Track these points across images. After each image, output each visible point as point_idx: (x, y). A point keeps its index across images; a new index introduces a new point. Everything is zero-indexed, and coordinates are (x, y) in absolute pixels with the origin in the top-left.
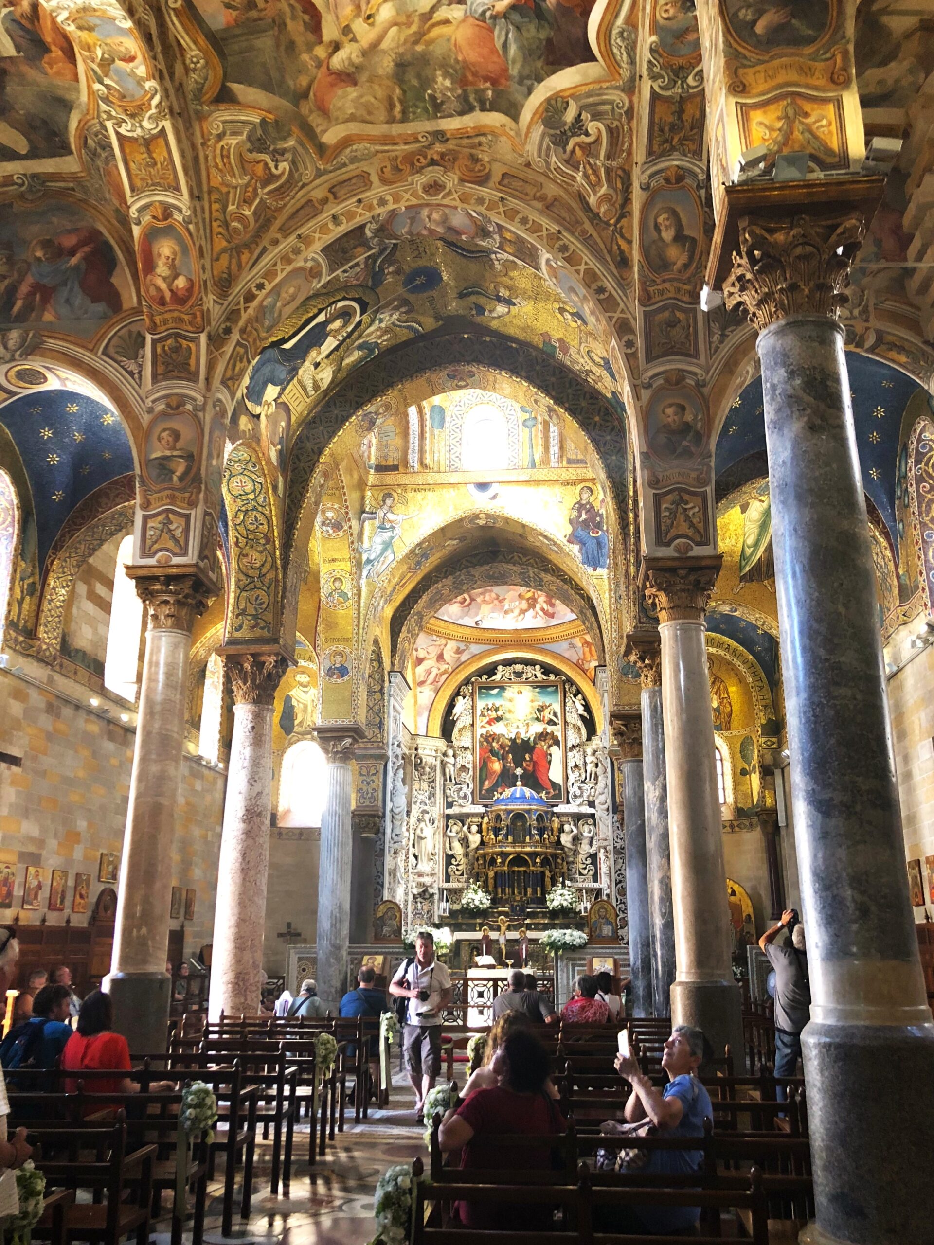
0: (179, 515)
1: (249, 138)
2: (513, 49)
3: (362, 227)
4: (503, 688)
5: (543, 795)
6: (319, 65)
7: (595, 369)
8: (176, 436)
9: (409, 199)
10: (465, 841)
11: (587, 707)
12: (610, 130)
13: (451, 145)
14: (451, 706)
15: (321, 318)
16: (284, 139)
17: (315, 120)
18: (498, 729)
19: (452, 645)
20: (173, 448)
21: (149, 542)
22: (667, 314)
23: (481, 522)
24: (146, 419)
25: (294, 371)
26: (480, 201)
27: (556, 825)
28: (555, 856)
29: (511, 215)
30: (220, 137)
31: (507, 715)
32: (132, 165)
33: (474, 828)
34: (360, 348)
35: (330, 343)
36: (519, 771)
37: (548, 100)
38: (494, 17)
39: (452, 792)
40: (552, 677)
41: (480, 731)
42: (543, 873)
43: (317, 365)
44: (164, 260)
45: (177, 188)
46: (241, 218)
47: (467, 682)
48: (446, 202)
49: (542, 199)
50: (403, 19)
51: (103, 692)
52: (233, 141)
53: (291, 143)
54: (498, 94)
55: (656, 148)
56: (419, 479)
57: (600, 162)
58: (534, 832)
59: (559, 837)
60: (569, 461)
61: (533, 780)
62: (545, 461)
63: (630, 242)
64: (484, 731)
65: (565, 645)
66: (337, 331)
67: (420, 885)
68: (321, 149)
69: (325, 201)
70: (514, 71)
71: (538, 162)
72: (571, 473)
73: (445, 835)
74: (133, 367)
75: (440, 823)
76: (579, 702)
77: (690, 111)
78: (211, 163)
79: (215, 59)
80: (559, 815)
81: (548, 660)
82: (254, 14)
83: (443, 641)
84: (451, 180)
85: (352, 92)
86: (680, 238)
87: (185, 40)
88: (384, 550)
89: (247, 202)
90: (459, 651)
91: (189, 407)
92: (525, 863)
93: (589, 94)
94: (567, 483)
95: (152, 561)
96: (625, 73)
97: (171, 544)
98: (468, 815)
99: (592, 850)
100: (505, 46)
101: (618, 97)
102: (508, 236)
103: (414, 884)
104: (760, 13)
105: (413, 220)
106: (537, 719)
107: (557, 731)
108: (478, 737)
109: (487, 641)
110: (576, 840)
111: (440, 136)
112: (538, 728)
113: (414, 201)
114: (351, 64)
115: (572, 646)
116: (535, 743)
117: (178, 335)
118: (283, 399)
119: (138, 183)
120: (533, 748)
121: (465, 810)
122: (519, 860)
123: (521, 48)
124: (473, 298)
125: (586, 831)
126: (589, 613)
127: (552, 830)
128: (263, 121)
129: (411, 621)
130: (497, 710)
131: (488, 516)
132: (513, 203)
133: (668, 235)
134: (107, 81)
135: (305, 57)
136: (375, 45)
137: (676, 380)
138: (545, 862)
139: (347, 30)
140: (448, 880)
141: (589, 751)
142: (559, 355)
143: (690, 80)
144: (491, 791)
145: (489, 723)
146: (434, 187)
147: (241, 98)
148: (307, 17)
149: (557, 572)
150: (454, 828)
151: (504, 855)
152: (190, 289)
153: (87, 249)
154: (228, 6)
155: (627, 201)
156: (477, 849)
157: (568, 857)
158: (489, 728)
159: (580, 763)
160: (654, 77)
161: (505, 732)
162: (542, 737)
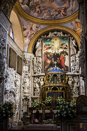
4: (51, 39)
5: (63, 69)
28: (67, 87)
31: (52, 47)
39: (35, 69)
40: (66, 35)
47: (40, 37)
59: (68, 82)
61: (60, 65)
64: (45, 52)
73: (33, 82)
75: (32, 78)
80: (68, 75)
92: (57, 89)
98: (40, 76)
103: (23, 96)
106: (61, 47)
107: (67, 51)
108: (44, 53)
109: (46, 24)
110: (73, 83)
112: (61, 50)
115: (72, 24)
116: (61, 55)
120: (60, 56)
121: (39, 74)
122: (55, 88)
127: (65, 80)
130: (49, 45)
138: (63, 89)
140: (34, 95)
144: (47, 69)
145: (47, 49)
151: (50, 87)
156: (43, 86)
157: (70, 88)
159: (74, 60)
161: (51, 52)
162: (63, 52)
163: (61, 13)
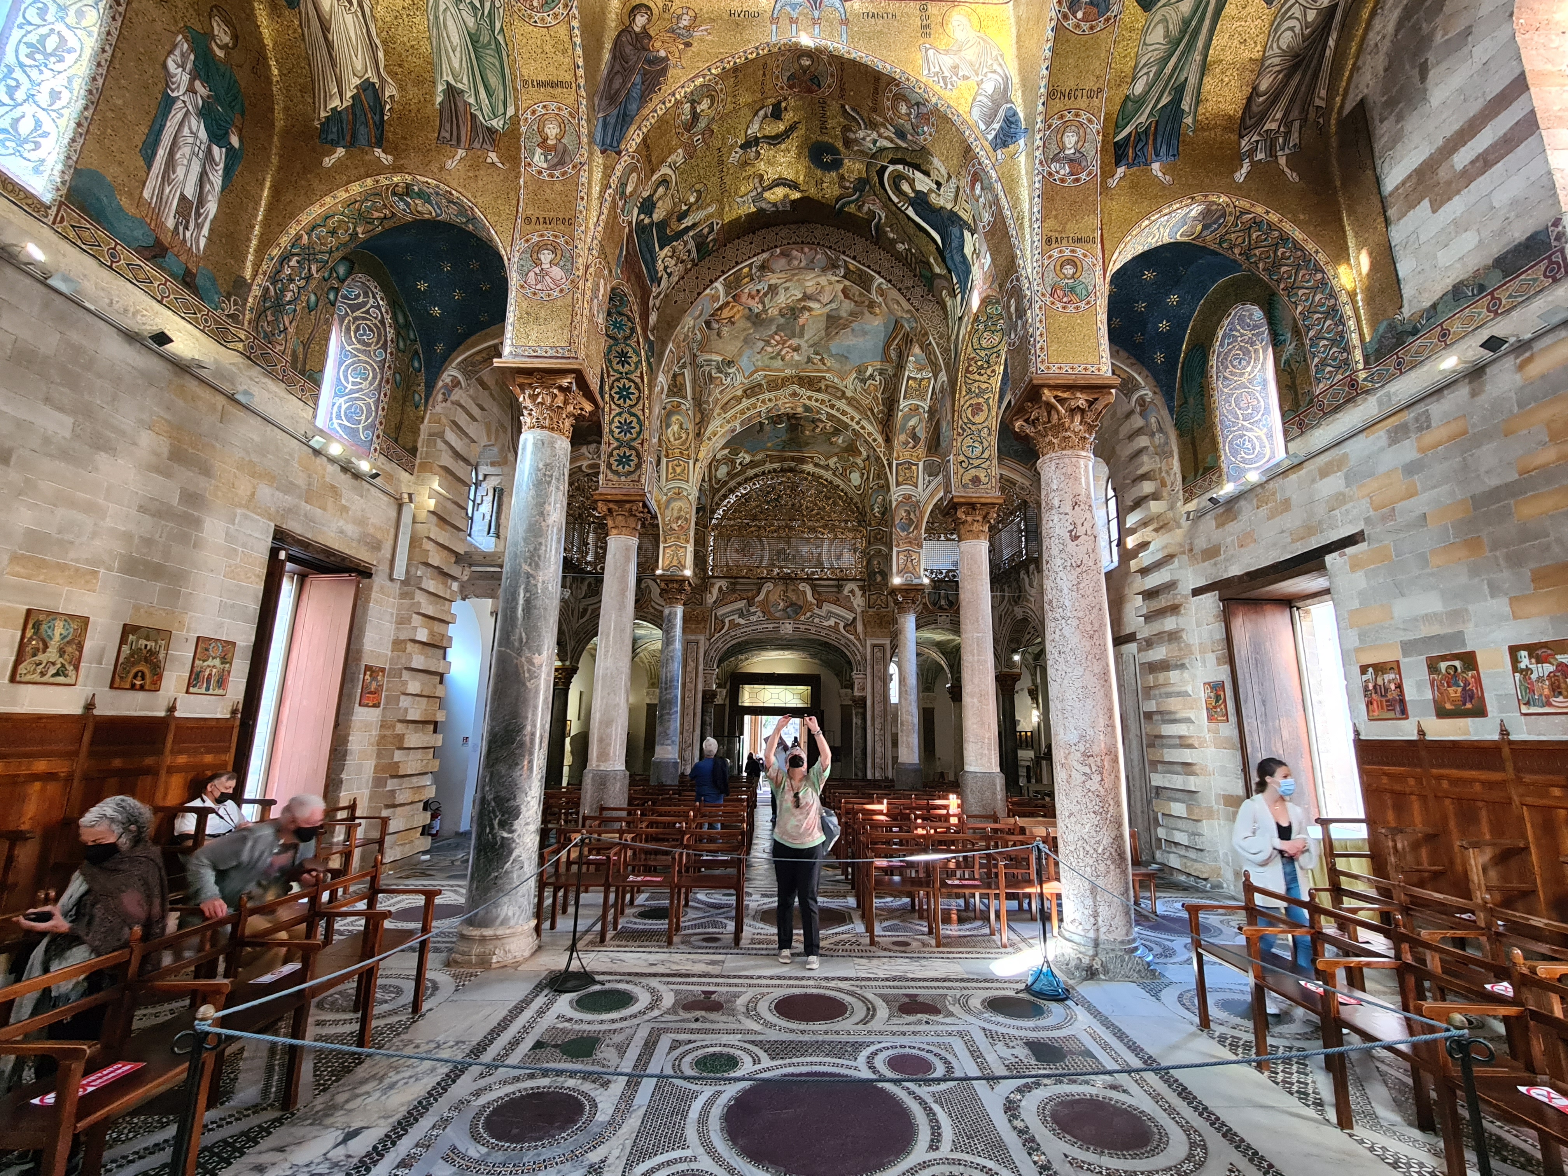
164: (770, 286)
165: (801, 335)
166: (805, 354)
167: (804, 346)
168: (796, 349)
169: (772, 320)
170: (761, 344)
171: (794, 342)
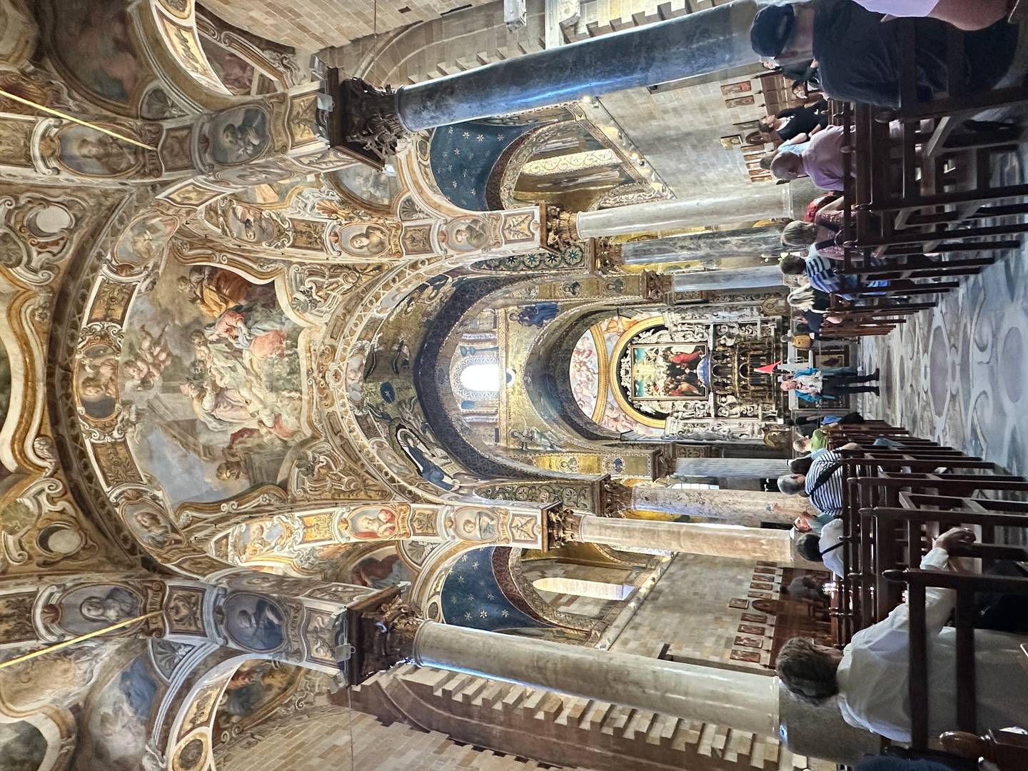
0: (513, 520)
1: (306, 475)
2: (266, 326)
3: (357, 417)
4: (636, 382)
5: (702, 356)
6: (270, 433)
7: (439, 296)
8: (468, 522)
9: (342, 391)
10: (732, 405)
11: (648, 330)
12: (310, 275)
13: (314, 366)
14: (646, 414)
15: (407, 449)
16: (307, 456)
17: (298, 439)
18: (661, 385)
19: (608, 412)
20: (475, 524)
21: (529, 539)
22: (408, 242)
23: (530, 380)
24: (459, 541)
25: (436, 468)
26: (345, 350)
27: (721, 349)
28: (741, 349)
29: (352, 332)
30: (305, 491)
31: (652, 379)
32: (318, 538)
33: (723, 399)
34: (424, 432)
35: (421, 447)
36: (687, 371)
37: (293, 309)
38: (250, 335)
39: (700, 413)
40: (628, 352)
41: (662, 396)
42: (752, 356)
43: (433, 456)
44: (369, 526)
45: (331, 514)
46: (349, 483)
47: (631, 404)
48: (344, 368)
49: (344, 315)
50: (248, 384)
51: (627, 602)
52: (308, 484)
53: (310, 453)
54: (288, 337)
55: (319, 247)
56: (503, 416)
57: (326, 281)
58: (725, 361)
59: (729, 347)
60: (495, 327)
61: (693, 363)
62: (494, 341)
63: (369, 265)
64: (662, 393)
65: (608, 344)
66: (414, 442)
67: (760, 433)
68: (314, 438)
69: (342, 437)
70: (278, 327)
71: (327, 318)
72: (502, 326)
73: (728, 418)
74: (428, 548)
75: (720, 421)
76: (643, 335)
77: (301, 227)
78: (318, 497)
79: (265, 488)
80: (715, 347)
81: (617, 354)
82: (242, 463)
83: (606, 418)
84: (333, 367)
85: (284, 417)
86: (367, 236)
87: (254, 503)
88: (545, 437)
89: (340, 479)
90: (612, 408)
91: (452, 515)
92: (745, 367)
93: (291, 286)
94: (507, 329)
95: (540, 537)
96: (281, 265)
97: (530, 526)
98: (715, 403)
99: (737, 326)
100: (264, 331)
101: (293, 270)
102: (363, 335)
104: (249, 143)
105: (353, 389)
106: (655, 361)
107: (662, 348)
108: (666, 397)
109: (606, 391)
110: (730, 336)
111: (310, 372)
112: (660, 361)
113: (344, 387)
114: (270, 415)
115: (609, 339)
116: (670, 362)
117: (411, 520)
118: (452, 475)
119: (327, 536)
120: (673, 363)
121: (712, 405)
122: (743, 371)
123: (266, 322)
124: (399, 365)
125: (725, 330)
126: (586, 320)
127: (724, 351)
128: (298, 466)
129: (590, 428)
130: (649, 385)
131: (525, 375)
132: (346, 331)
133: (365, 241)
134: (273, 544)
135: (265, 439)
136: (261, 401)
137: (444, 236)
138: (744, 355)
139: (253, 415)
140: (756, 416)
141: (675, 329)
142: (431, 318)
143: (286, 226)
144: (700, 389)
145: (657, 390)
146: (336, 375)
147: (285, 477)
148: (246, 436)
149: (561, 339)
150: (724, 412)
151: (740, 380)
152: (387, 512)
153: (363, 576)
154: (238, 477)
155: (347, 267)
156: (736, 397)
157: (741, 341)
158: (660, 391)
159: (683, 334)
160: (283, 245)
161: (663, 381)
162: (665, 358)
163: (585, 360)
164: (240, 351)
165: (166, 389)
166: (136, 397)
167: (150, 394)
168: (145, 383)
169: (189, 350)
170: (156, 332)
171: (157, 379)
